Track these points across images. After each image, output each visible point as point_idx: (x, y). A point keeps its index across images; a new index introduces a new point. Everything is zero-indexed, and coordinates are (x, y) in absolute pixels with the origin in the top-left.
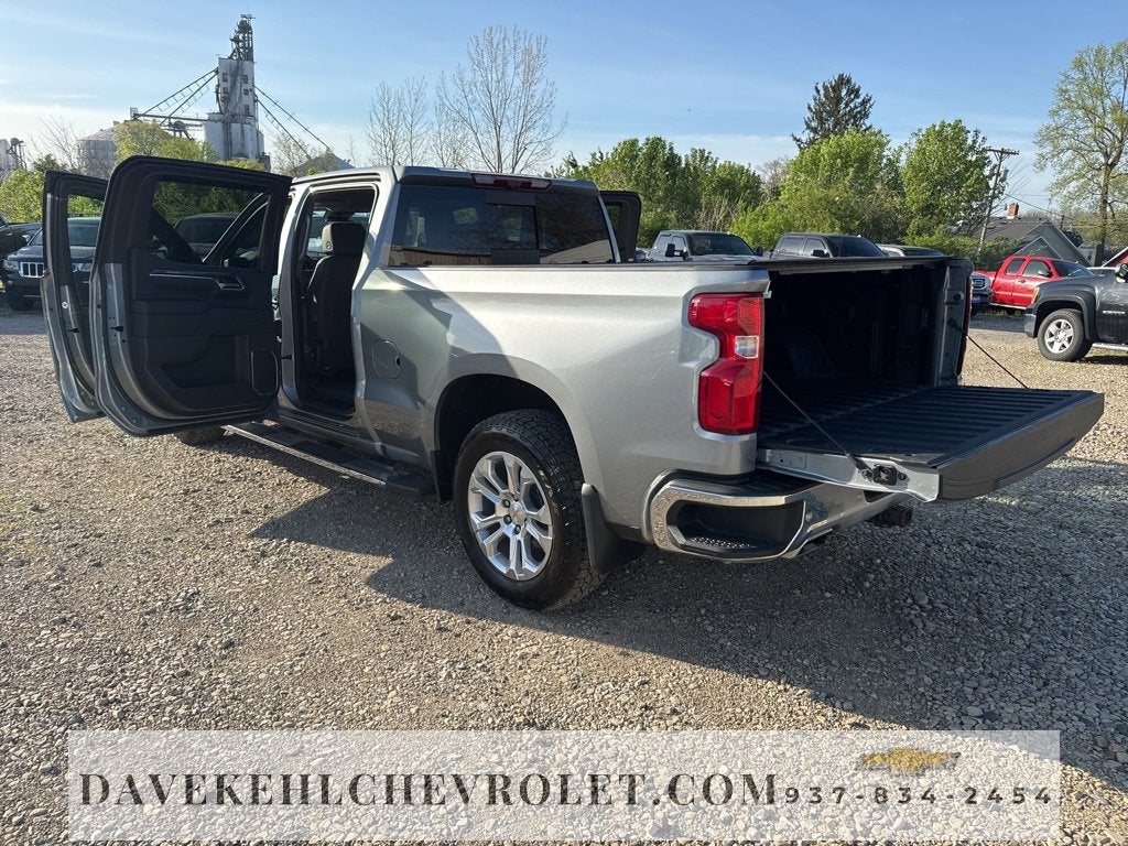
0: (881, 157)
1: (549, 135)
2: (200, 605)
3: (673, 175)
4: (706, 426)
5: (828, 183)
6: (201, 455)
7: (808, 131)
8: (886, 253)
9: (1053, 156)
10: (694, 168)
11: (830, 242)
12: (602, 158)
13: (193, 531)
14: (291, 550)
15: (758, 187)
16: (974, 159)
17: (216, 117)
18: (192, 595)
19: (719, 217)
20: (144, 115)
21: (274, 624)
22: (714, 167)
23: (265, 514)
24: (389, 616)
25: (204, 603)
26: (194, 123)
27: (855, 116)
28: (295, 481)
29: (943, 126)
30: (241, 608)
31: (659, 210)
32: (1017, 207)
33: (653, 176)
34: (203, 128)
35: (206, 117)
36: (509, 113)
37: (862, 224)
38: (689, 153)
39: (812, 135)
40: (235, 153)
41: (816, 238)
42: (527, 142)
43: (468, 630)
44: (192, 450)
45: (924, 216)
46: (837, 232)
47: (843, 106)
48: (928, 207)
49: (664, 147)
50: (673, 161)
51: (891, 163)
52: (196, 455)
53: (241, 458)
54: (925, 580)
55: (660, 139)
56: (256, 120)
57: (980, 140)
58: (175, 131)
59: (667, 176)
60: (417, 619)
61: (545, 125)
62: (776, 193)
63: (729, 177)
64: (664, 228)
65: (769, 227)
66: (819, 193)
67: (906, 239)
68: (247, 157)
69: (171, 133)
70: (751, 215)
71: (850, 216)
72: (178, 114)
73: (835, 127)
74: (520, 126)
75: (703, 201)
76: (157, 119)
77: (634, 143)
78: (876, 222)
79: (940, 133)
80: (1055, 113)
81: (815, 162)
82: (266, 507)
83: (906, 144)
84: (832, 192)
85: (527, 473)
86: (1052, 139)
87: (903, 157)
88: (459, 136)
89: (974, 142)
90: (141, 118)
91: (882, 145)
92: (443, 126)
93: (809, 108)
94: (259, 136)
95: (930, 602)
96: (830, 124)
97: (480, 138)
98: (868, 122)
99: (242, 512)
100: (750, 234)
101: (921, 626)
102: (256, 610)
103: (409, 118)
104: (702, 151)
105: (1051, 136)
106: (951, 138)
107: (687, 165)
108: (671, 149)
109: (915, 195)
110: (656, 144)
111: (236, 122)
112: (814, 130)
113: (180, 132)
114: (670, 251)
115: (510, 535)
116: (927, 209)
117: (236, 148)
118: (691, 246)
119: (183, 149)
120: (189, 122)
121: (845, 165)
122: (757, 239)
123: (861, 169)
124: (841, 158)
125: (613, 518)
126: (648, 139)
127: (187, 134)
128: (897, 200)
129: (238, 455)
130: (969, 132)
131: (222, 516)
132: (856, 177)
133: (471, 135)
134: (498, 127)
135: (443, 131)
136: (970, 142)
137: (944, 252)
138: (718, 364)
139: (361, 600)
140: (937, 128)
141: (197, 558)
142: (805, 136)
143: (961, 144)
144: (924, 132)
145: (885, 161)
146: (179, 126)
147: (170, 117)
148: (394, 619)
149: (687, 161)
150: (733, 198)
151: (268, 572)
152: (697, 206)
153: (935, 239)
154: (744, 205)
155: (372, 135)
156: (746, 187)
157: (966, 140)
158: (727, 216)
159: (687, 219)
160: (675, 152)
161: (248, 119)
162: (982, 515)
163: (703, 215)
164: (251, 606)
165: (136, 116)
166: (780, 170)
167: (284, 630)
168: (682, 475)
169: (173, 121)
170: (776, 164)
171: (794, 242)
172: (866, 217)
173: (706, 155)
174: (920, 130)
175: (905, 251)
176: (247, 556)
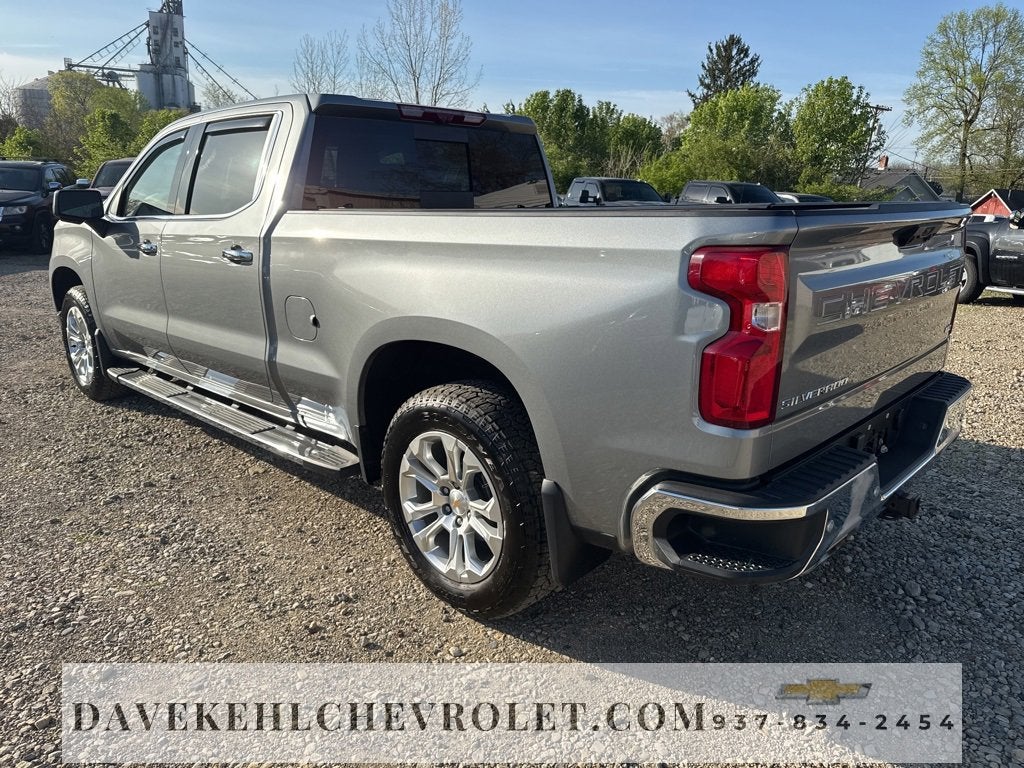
0: (772, 111)
1: (465, 87)
2: (80, 616)
3: (582, 126)
4: (709, 416)
5: (726, 135)
6: (109, 413)
7: (701, 88)
8: (783, 200)
9: (919, 113)
10: (602, 119)
11: (732, 189)
12: (513, 109)
13: (86, 511)
14: (197, 535)
15: (659, 138)
16: (858, 113)
17: (149, 68)
18: (73, 601)
19: (625, 165)
20: (78, 65)
21: (169, 641)
22: (619, 118)
23: (171, 487)
24: (307, 627)
25: (87, 613)
26: (127, 73)
27: (744, 75)
28: (207, 445)
29: (831, 82)
30: (130, 618)
31: (569, 158)
32: (887, 159)
33: (564, 126)
34: (135, 79)
35: (138, 68)
36: (427, 66)
37: (758, 173)
38: (596, 106)
39: (705, 91)
40: (167, 102)
41: (719, 186)
42: (444, 93)
43: (401, 647)
44: (100, 408)
45: (813, 166)
46: (735, 180)
47: (733, 64)
48: (816, 157)
49: (573, 99)
50: (583, 112)
51: (782, 116)
52: (102, 413)
53: (152, 417)
54: (907, 561)
55: (570, 92)
56: (186, 71)
57: (864, 96)
58: (108, 81)
59: (577, 126)
60: (341, 631)
61: (461, 77)
62: (677, 143)
63: (633, 128)
64: (577, 174)
65: (673, 175)
66: (718, 144)
67: (798, 187)
68: (178, 107)
69: (105, 83)
70: (656, 164)
71: (746, 166)
72: (112, 64)
73: (726, 83)
74: (437, 79)
75: (611, 150)
76: (91, 69)
77: (545, 94)
78: (770, 171)
79: (828, 88)
80: (921, 74)
81: (714, 114)
82: (173, 478)
83: (796, 99)
84: (728, 143)
85: (471, 459)
86: (919, 98)
87: (794, 111)
88: (380, 88)
89: (859, 97)
90: (76, 68)
91: (774, 100)
92: (365, 77)
93: (703, 66)
94: (189, 86)
95: (924, 593)
96: (721, 81)
97: (400, 88)
98: (755, 79)
99: (145, 485)
100: (656, 181)
101: (923, 627)
102: (149, 620)
103: (332, 69)
104: (608, 104)
105: (918, 94)
106: (838, 93)
107: (595, 116)
108: (580, 101)
109: (805, 146)
110: (566, 96)
111: (167, 73)
112: (708, 87)
113: (114, 82)
114: (584, 197)
115: (450, 528)
116: (817, 159)
117: (168, 98)
118: (604, 193)
119: (116, 99)
120: (122, 73)
121: (742, 117)
122: (662, 187)
123: (756, 122)
124: (737, 111)
125: (582, 523)
126: (559, 92)
127: (120, 84)
128: (788, 151)
129: (149, 413)
130: (854, 87)
131: (122, 490)
132: (750, 130)
133: (391, 86)
134: (416, 79)
135: (364, 82)
136: (854, 97)
137: (832, 198)
138: (727, 340)
139: (274, 605)
140: (825, 84)
141: (87, 547)
142: (700, 92)
143: (848, 99)
144: (813, 87)
145: (776, 114)
146: (112, 76)
147: (103, 68)
148: (313, 631)
149: (594, 112)
150: (638, 148)
151: (168, 566)
152: (605, 155)
153: (824, 187)
154: (649, 154)
155: (296, 85)
156: (648, 138)
157: (851, 95)
158: (634, 164)
159: (597, 168)
160: (584, 103)
161: (179, 71)
162: (943, 477)
163: (611, 164)
164: (143, 615)
165: (70, 66)
166: (675, 124)
167: (180, 650)
168: (672, 477)
169: (106, 71)
170: (672, 118)
171: (700, 189)
172: (762, 167)
173: (612, 107)
174: (810, 86)
175: (800, 198)
176: (145, 544)
